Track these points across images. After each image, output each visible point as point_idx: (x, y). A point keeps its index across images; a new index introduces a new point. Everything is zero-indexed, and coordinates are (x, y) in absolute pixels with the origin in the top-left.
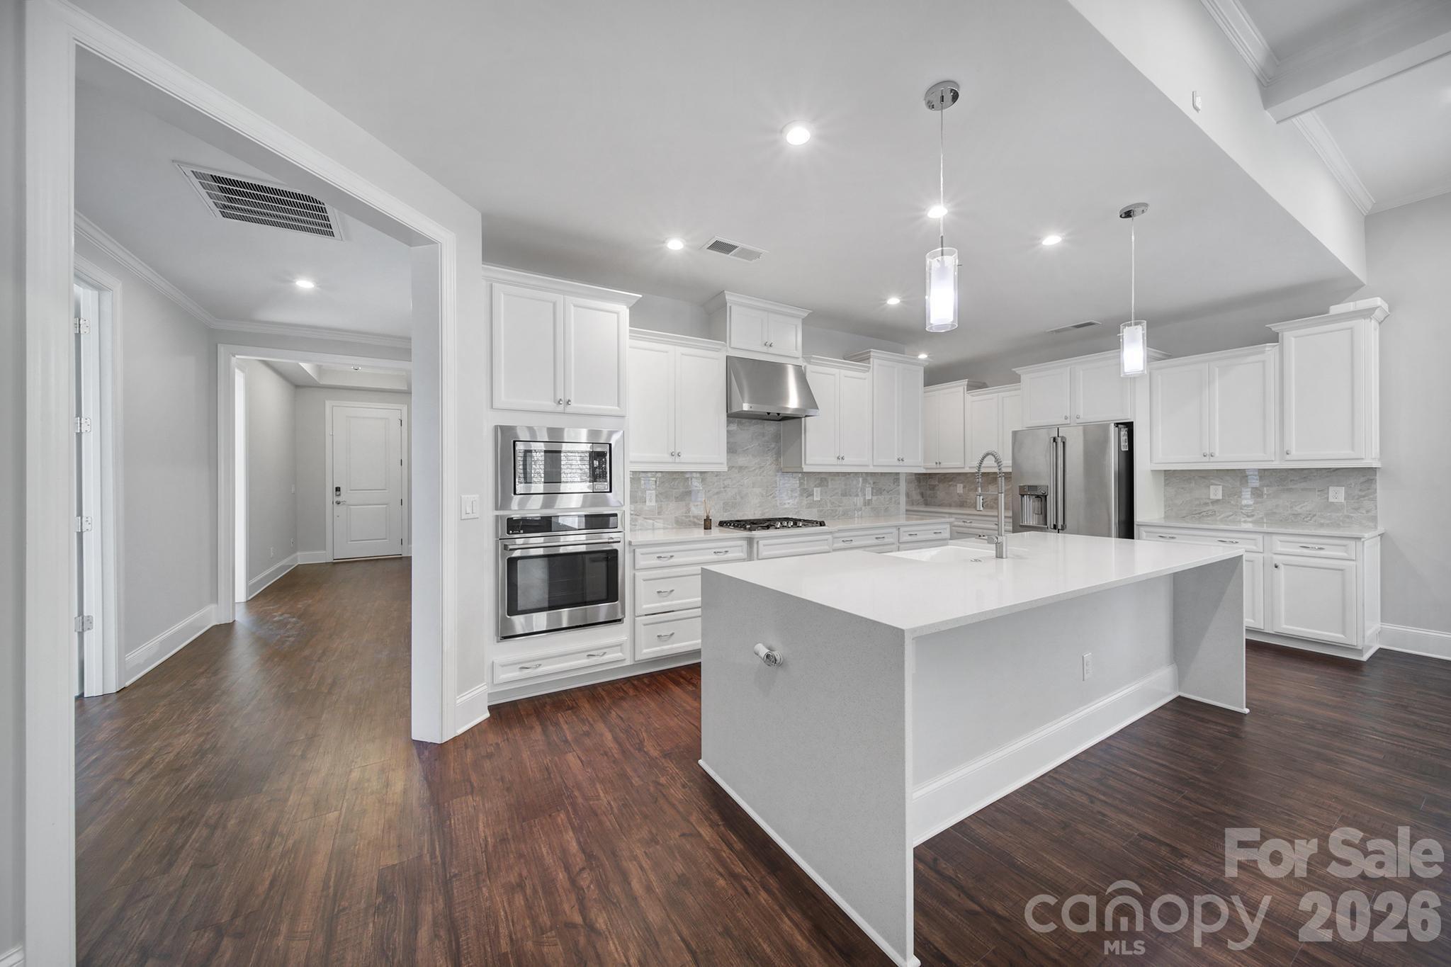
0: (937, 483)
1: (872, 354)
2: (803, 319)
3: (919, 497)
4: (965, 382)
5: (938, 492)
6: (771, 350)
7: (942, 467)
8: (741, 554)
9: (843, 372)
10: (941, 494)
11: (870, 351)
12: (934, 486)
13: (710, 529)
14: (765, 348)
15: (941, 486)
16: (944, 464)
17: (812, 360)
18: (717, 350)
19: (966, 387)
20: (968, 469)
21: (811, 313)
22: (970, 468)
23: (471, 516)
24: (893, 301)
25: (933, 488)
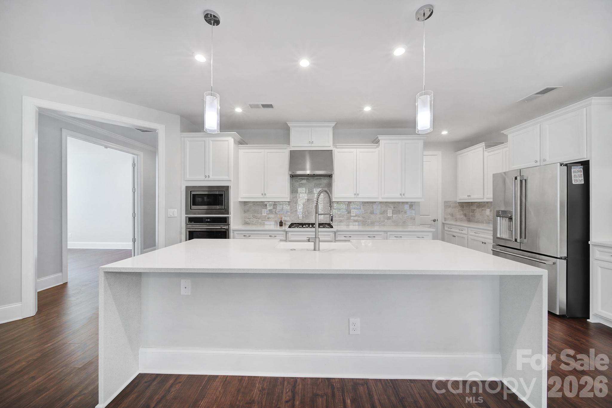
0: (475, 208)
1: (379, 138)
2: (333, 127)
3: (462, 216)
4: (483, 144)
5: (476, 214)
6: (313, 145)
7: (471, 198)
8: (283, 238)
9: (359, 150)
10: (478, 215)
11: (378, 137)
12: (474, 210)
13: (282, 226)
14: (310, 144)
15: (478, 210)
16: (472, 197)
17: (337, 147)
18: (285, 149)
19: (484, 147)
20: (486, 199)
21: (336, 123)
22: (487, 198)
23: (173, 216)
24: (367, 109)
25: (473, 211)
